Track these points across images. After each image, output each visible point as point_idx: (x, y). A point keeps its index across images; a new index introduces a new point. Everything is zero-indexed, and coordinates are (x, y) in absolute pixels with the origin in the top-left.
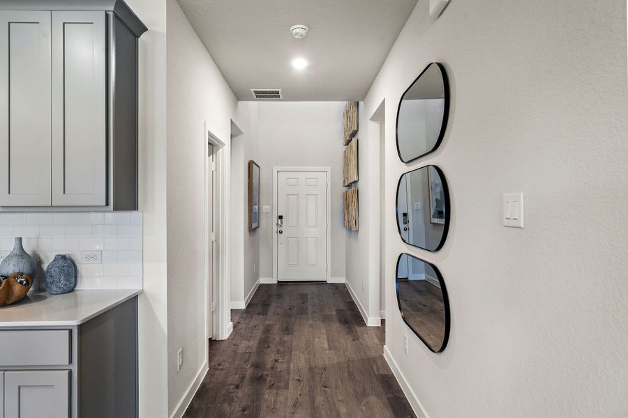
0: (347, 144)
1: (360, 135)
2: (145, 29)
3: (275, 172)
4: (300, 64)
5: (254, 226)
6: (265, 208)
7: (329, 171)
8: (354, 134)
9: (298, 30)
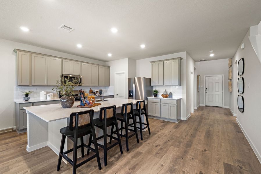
0: (230, 68)
1: (233, 66)
2: (182, 59)
3: (205, 77)
4: (212, 55)
5: (199, 90)
6: (202, 86)
7: (223, 76)
8: (231, 66)
9: (211, 51)
